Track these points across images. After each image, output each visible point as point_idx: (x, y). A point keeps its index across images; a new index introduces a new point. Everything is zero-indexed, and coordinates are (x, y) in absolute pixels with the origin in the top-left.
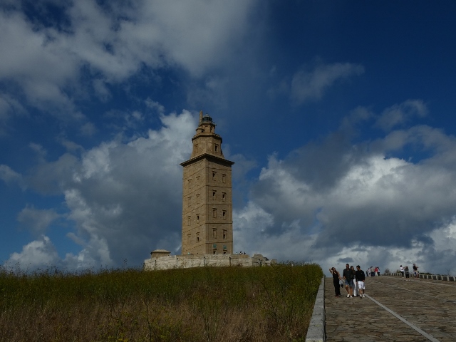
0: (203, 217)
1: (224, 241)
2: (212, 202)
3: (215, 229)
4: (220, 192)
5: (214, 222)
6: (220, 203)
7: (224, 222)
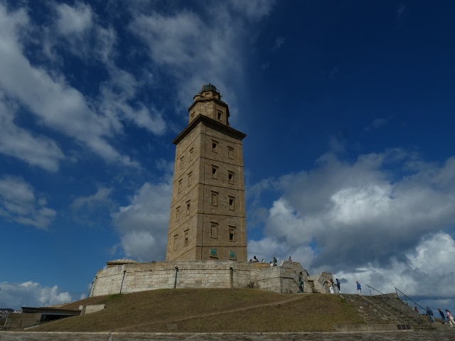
0: (194, 204)
1: (233, 244)
2: (211, 183)
3: (215, 224)
4: (224, 170)
5: (213, 211)
6: (224, 185)
7: (232, 213)
